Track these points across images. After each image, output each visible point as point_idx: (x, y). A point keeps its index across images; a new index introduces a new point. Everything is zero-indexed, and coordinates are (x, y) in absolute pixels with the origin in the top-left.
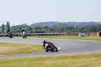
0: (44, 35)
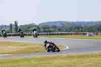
0: (52, 34)
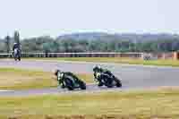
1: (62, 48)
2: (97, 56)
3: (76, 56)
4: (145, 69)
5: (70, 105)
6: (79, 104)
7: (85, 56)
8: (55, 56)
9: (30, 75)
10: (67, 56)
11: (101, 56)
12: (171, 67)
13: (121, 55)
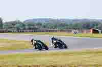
1: (27, 27)
2: (47, 31)
3: (35, 32)
4: (74, 39)
5: (32, 59)
6: (37, 58)
7: (40, 31)
8: (23, 32)
9: (9, 42)
10: (30, 31)
11: (49, 31)
12: (89, 38)
13: (61, 31)
